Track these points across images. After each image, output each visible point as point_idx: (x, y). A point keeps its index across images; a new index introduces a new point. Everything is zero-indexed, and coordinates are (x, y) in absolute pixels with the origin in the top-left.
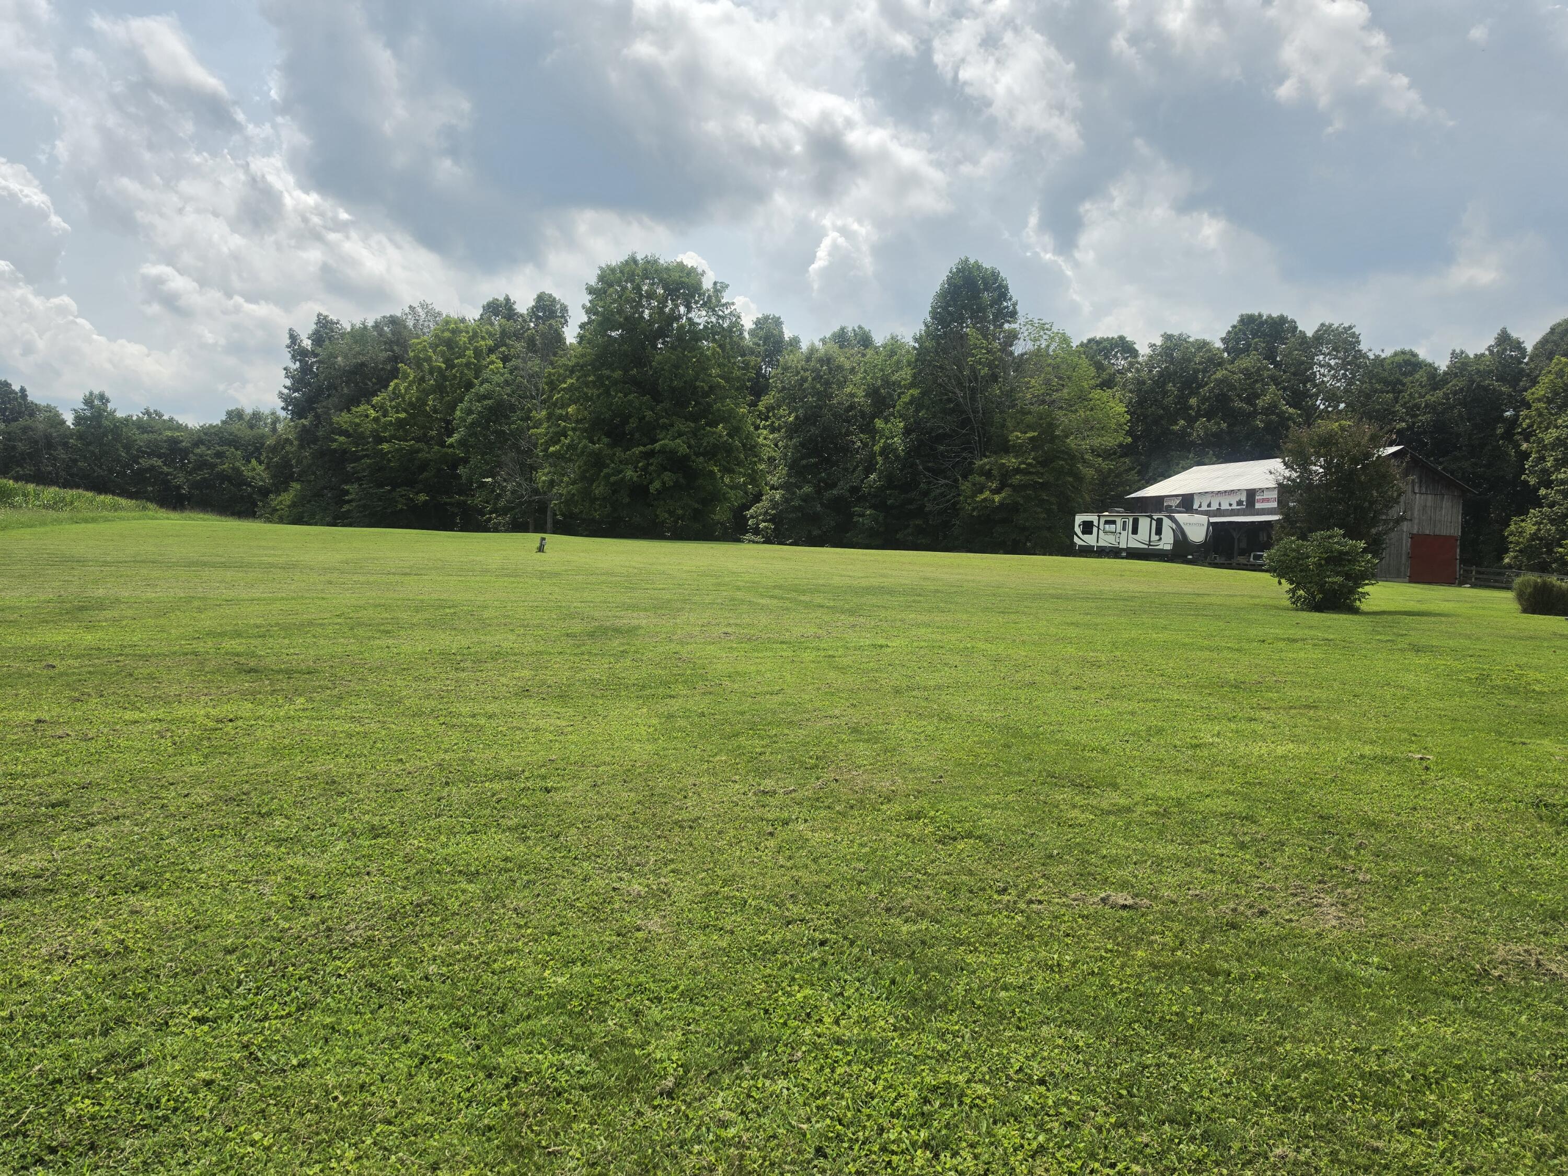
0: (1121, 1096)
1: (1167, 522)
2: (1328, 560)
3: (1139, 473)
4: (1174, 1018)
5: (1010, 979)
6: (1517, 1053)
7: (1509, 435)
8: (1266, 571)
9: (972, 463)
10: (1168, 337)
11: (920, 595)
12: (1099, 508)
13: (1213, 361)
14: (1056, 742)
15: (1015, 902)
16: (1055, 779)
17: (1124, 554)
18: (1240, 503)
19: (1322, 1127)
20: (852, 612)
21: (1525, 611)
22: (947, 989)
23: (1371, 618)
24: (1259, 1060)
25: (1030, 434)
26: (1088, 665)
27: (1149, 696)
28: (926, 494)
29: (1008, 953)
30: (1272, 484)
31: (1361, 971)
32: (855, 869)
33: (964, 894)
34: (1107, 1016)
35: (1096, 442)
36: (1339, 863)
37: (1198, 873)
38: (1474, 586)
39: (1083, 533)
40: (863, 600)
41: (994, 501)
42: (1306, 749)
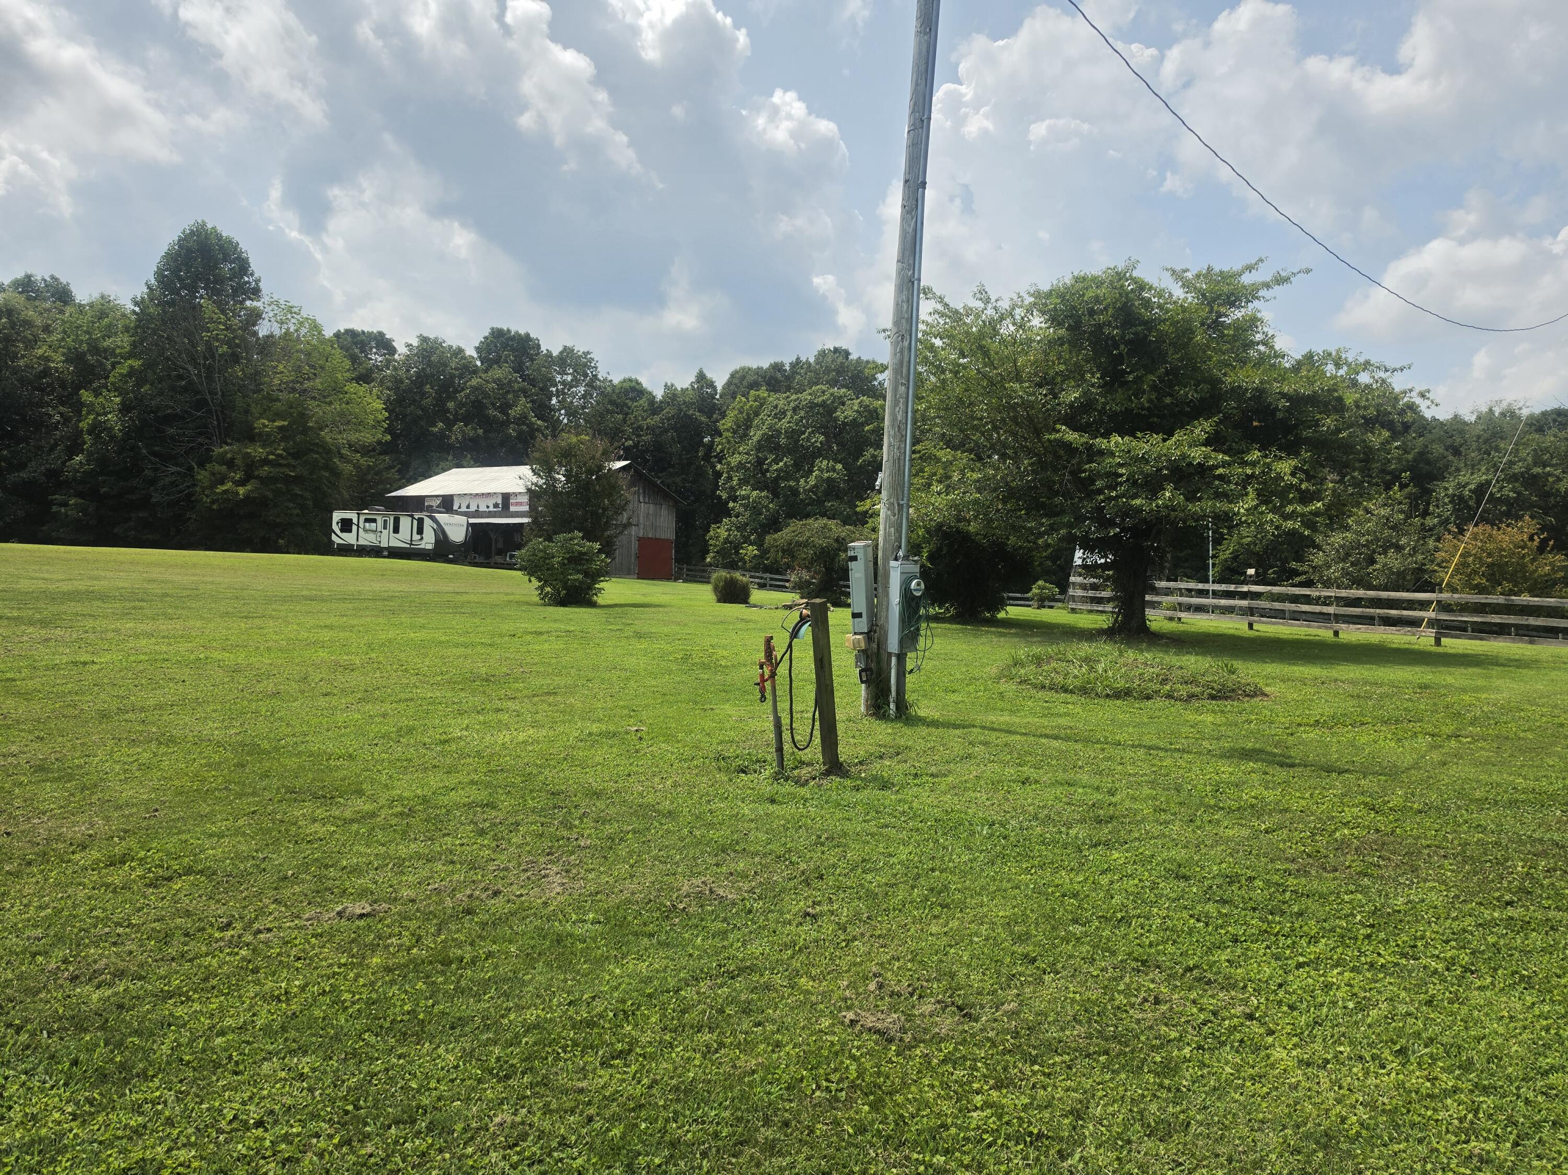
0: (347, 1112)
1: (428, 522)
2: (570, 560)
3: (399, 471)
4: (406, 1018)
5: (228, 1022)
6: (694, 971)
7: (707, 457)
8: (520, 569)
9: (209, 450)
10: (424, 339)
11: (142, 600)
12: (359, 506)
13: (467, 369)
14: (299, 754)
15: (240, 936)
16: (294, 794)
17: (386, 553)
18: (496, 506)
19: (538, 1084)
20: (44, 623)
21: (719, 601)
22: (147, 1052)
23: (605, 610)
24: (484, 1037)
25: (279, 423)
26: (341, 669)
27: (402, 696)
28: (152, 482)
29: (228, 994)
30: (523, 490)
31: (578, 931)
32: (29, 938)
33: (179, 938)
34: (336, 1034)
35: (353, 437)
36: (565, 833)
37: (439, 866)
38: (685, 581)
39: (342, 531)
40: (63, 608)
41: (237, 494)
42: (544, 733)
